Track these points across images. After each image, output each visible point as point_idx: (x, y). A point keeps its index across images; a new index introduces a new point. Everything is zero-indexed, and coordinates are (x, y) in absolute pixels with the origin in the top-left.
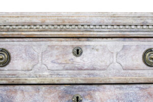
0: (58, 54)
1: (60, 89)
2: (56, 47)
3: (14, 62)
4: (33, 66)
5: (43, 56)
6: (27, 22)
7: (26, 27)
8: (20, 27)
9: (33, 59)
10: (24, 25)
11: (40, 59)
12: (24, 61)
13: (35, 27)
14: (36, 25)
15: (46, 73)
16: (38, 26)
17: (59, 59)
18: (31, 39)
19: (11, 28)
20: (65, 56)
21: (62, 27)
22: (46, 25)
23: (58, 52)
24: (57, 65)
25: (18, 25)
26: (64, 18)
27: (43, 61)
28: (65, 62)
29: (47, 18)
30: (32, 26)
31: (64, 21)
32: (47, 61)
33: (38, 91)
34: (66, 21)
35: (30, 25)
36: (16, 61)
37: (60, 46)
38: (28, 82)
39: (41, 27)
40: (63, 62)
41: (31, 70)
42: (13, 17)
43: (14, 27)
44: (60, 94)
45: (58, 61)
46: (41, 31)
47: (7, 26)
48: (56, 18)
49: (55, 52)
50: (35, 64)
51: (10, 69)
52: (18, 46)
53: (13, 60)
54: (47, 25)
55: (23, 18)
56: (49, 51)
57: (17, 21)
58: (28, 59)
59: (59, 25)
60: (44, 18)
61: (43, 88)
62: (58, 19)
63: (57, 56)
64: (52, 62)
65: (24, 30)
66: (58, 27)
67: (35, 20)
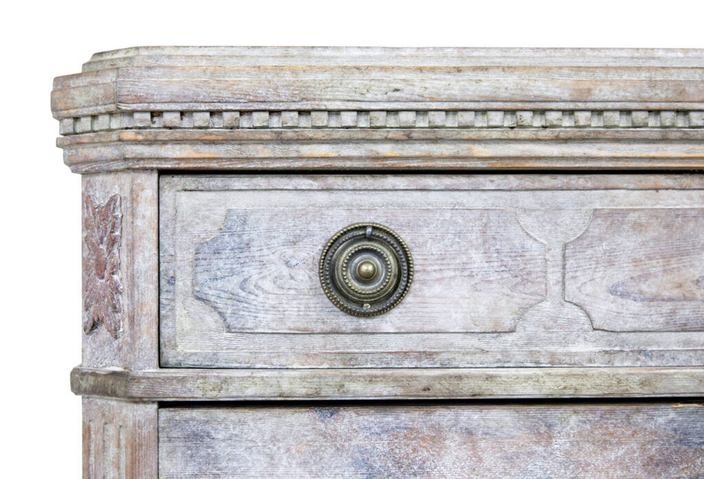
0: (641, 254)
1: (651, 426)
2: (632, 217)
3: (427, 291)
4: (522, 312)
5: (570, 263)
6: (503, 94)
7: (496, 118)
8: (467, 118)
9: (522, 278)
10: (484, 112)
11: (554, 276)
12: (475, 288)
13: (538, 122)
14: (543, 112)
15: (583, 348)
16: (553, 117)
17: (645, 276)
18: (513, 180)
19: (422, 122)
20: (674, 264)
21: (667, 118)
22: (593, 111)
23: (644, 244)
24: (635, 307)
25: (455, 111)
26: (683, 76)
27: (571, 287)
28: (676, 293)
29: (601, 75)
30: (527, 116)
31: (683, 92)
32: (589, 289)
33: (546, 435)
34: (691, 90)
35: (513, 112)
36: (437, 289)
37: (654, 214)
38: (499, 392)
39: (567, 122)
40: (666, 294)
41: (512, 331)
42: (433, 69)
43: (439, 119)
44: (653, 450)
45: (644, 287)
46: (566, 140)
47: (402, 115)
48: (644, 75)
49: (628, 243)
50: (532, 299)
51: (409, 326)
52: (448, 215)
53: (424, 283)
54: (599, 112)
55: (481, 75)
56: (601, 239)
57: (456, 92)
58: (494, 277)
59: (657, 112)
60: (583, 76)
61: (572, 419)
62: (652, 84)
63: (636, 262)
64: (613, 291)
65: (485, 134)
66: (652, 121)
67: (541, 87)
